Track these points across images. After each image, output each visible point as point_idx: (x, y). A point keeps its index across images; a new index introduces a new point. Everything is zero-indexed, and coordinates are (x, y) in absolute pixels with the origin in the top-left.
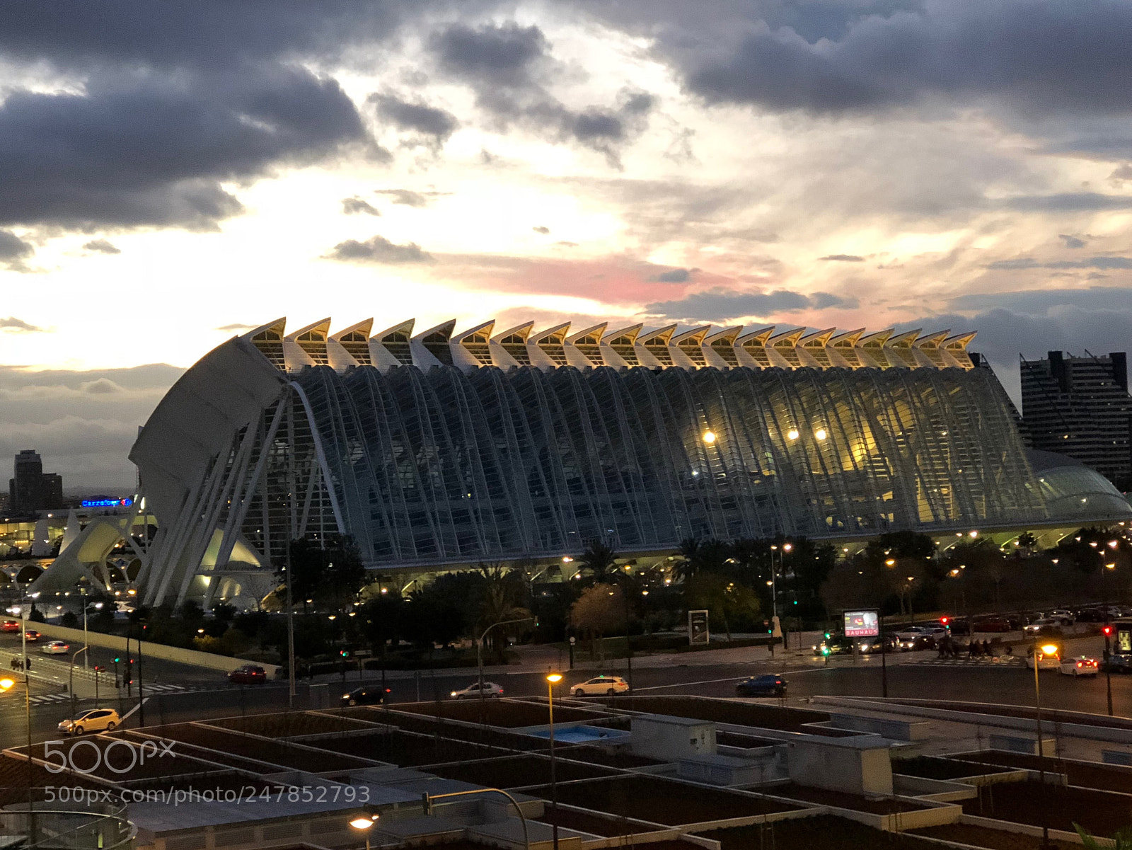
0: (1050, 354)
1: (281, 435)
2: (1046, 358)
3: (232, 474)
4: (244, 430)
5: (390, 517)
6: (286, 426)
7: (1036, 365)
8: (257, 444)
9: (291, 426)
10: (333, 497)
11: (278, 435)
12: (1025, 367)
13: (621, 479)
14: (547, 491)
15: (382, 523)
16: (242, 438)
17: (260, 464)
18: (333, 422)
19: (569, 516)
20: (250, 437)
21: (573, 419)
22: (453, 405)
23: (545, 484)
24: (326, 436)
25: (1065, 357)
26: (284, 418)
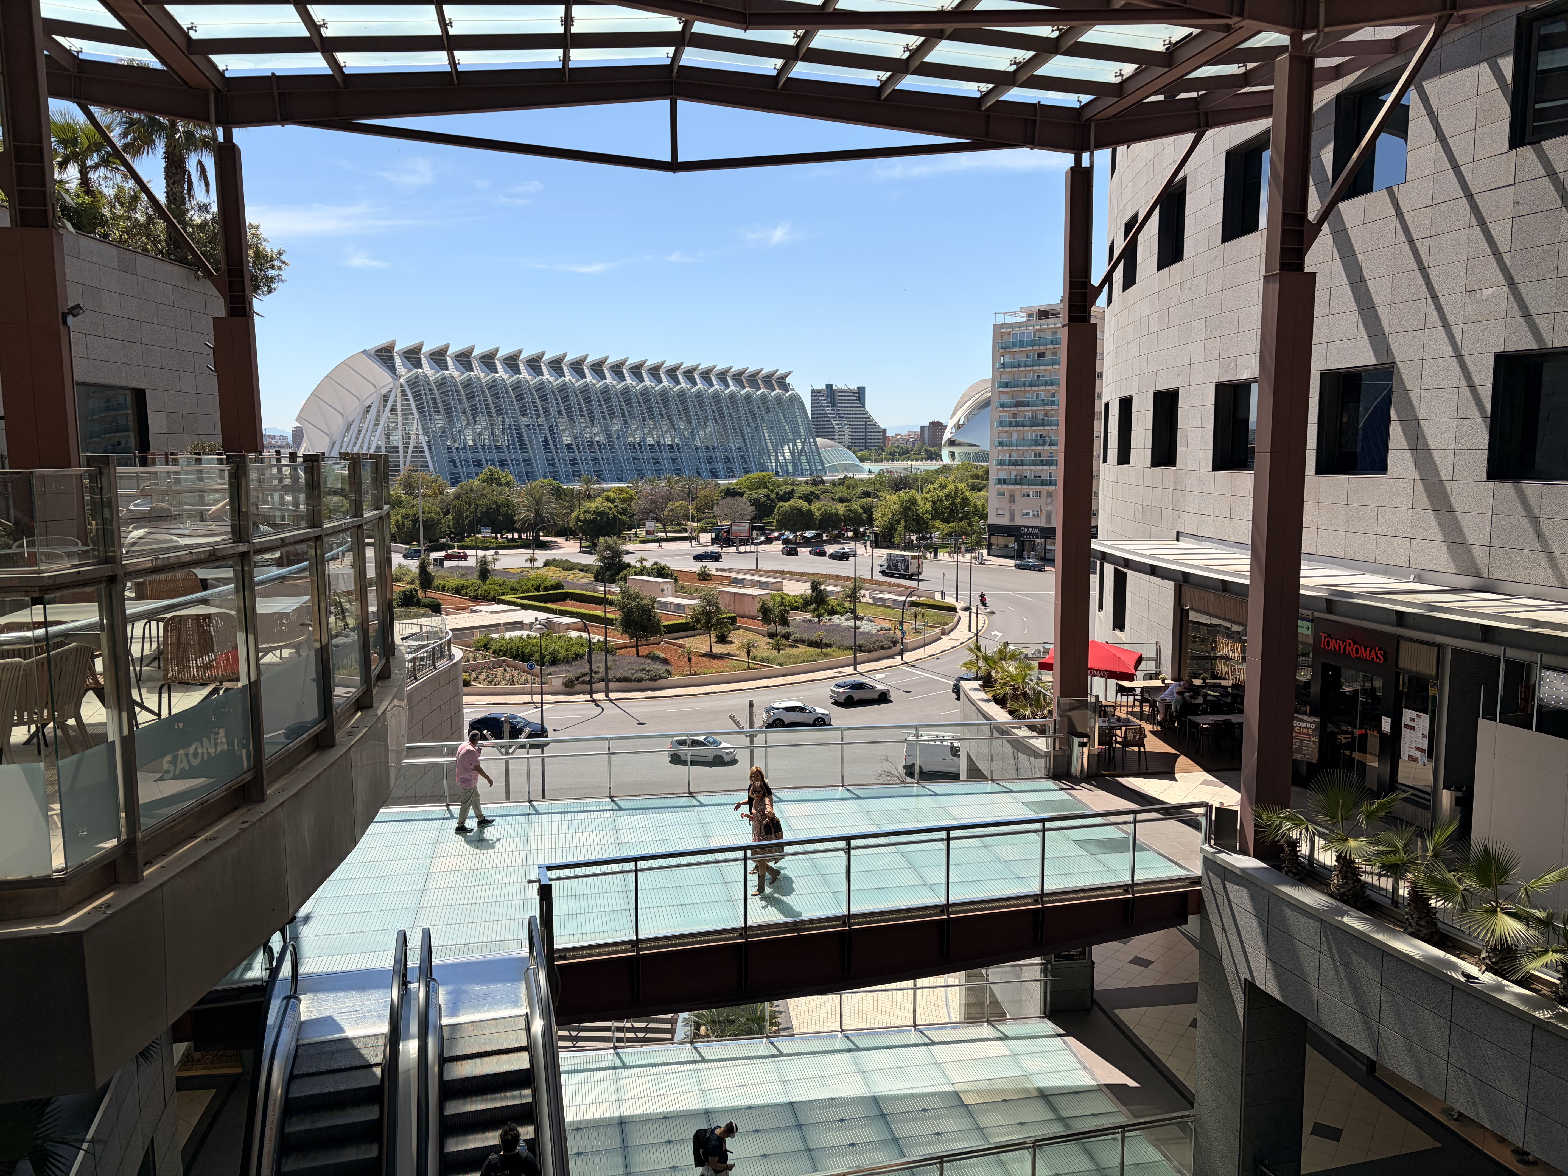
0: (827, 385)
1: (393, 410)
2: (824, 387)
3: (363, 433)
4: (369, 407)
5: (460, 461)
6: (396, 405)
7: (819, 391)
8: (378, 415)
9: (399, 404)
10: (426, 449)
11: (392, 410)
12: (813, 392)
13: (596, 446)
14: (553, 450)
15: (455, 465)
16: (368, 411)
17: (380, 427)
18: (425, 405)
19: (566, 464)
20: (373, 410)
21: (568, 408)
22: (498, 398)
23: (552, 446)
24: (421, 413)
25: (834, 388)
26: (395, 401)
